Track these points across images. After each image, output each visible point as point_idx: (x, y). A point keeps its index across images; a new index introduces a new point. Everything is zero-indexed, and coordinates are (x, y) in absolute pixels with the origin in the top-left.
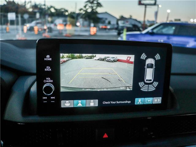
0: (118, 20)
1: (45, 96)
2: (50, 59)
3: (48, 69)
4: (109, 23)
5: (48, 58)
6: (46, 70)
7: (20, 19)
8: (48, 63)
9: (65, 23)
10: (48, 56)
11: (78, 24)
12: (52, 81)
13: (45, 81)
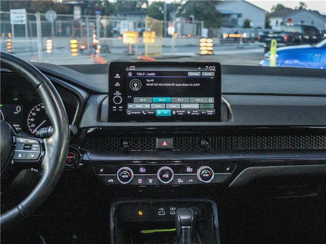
0: (268, 16)
1: (115, 105)
2: (119, 77)
3: (117, 84)
4: (247, 25)
5: (118, 76)
6: (115, 85)
7: (38, 22)
8: (117, 80)
9: (139, 30)
10: (118, 75)
11: (171, 30)
12: (120, 94)
13: (115, 94)
